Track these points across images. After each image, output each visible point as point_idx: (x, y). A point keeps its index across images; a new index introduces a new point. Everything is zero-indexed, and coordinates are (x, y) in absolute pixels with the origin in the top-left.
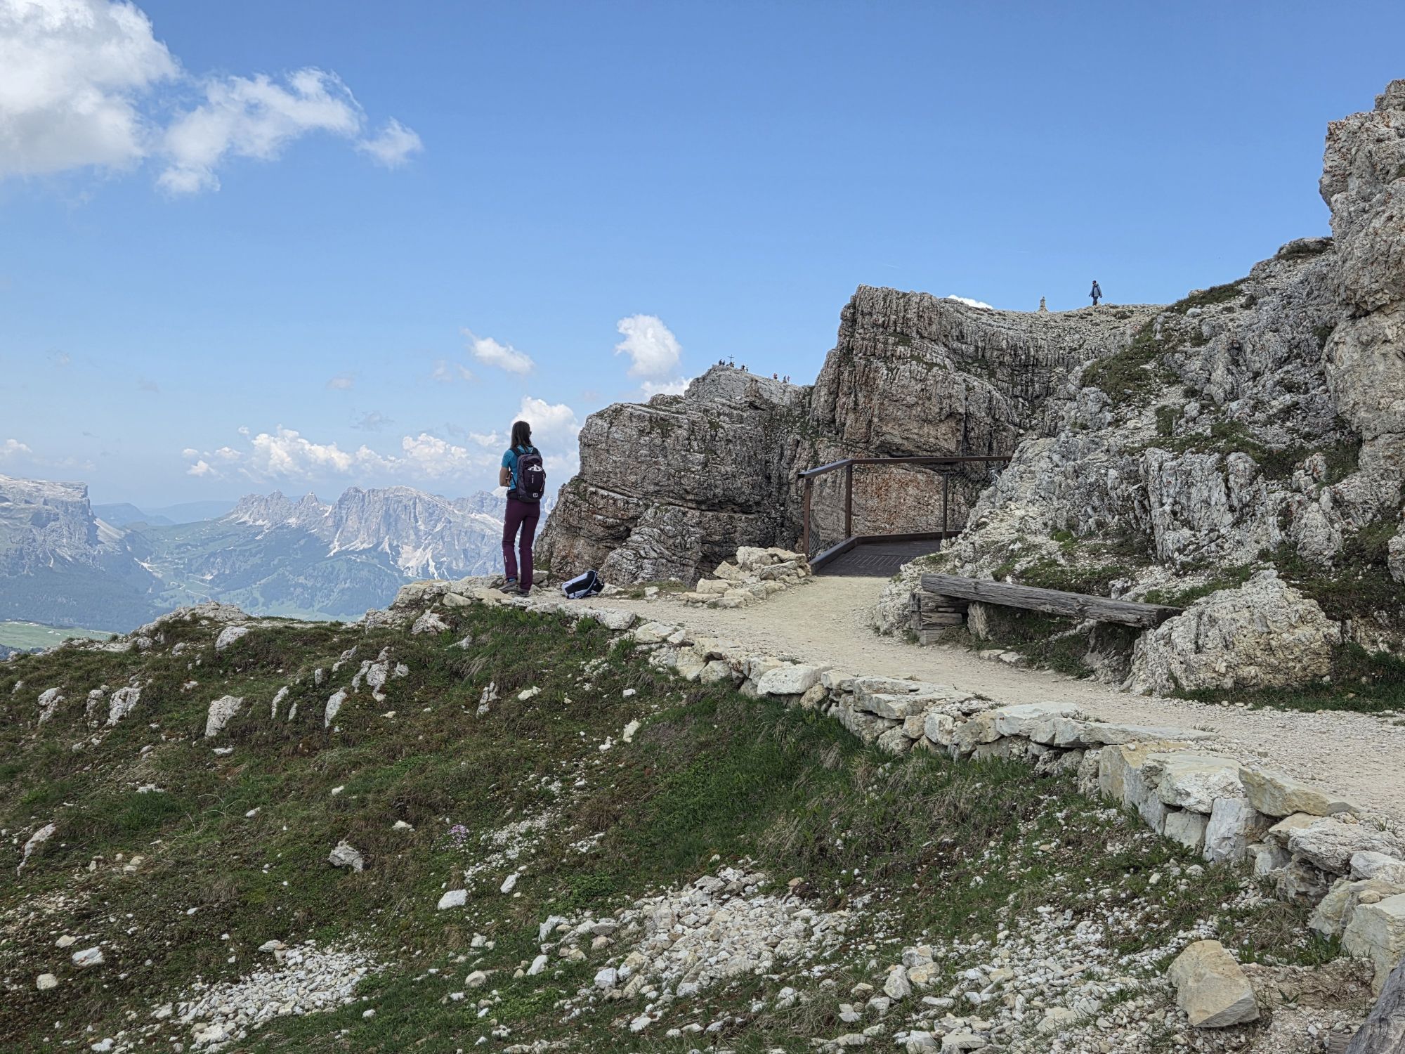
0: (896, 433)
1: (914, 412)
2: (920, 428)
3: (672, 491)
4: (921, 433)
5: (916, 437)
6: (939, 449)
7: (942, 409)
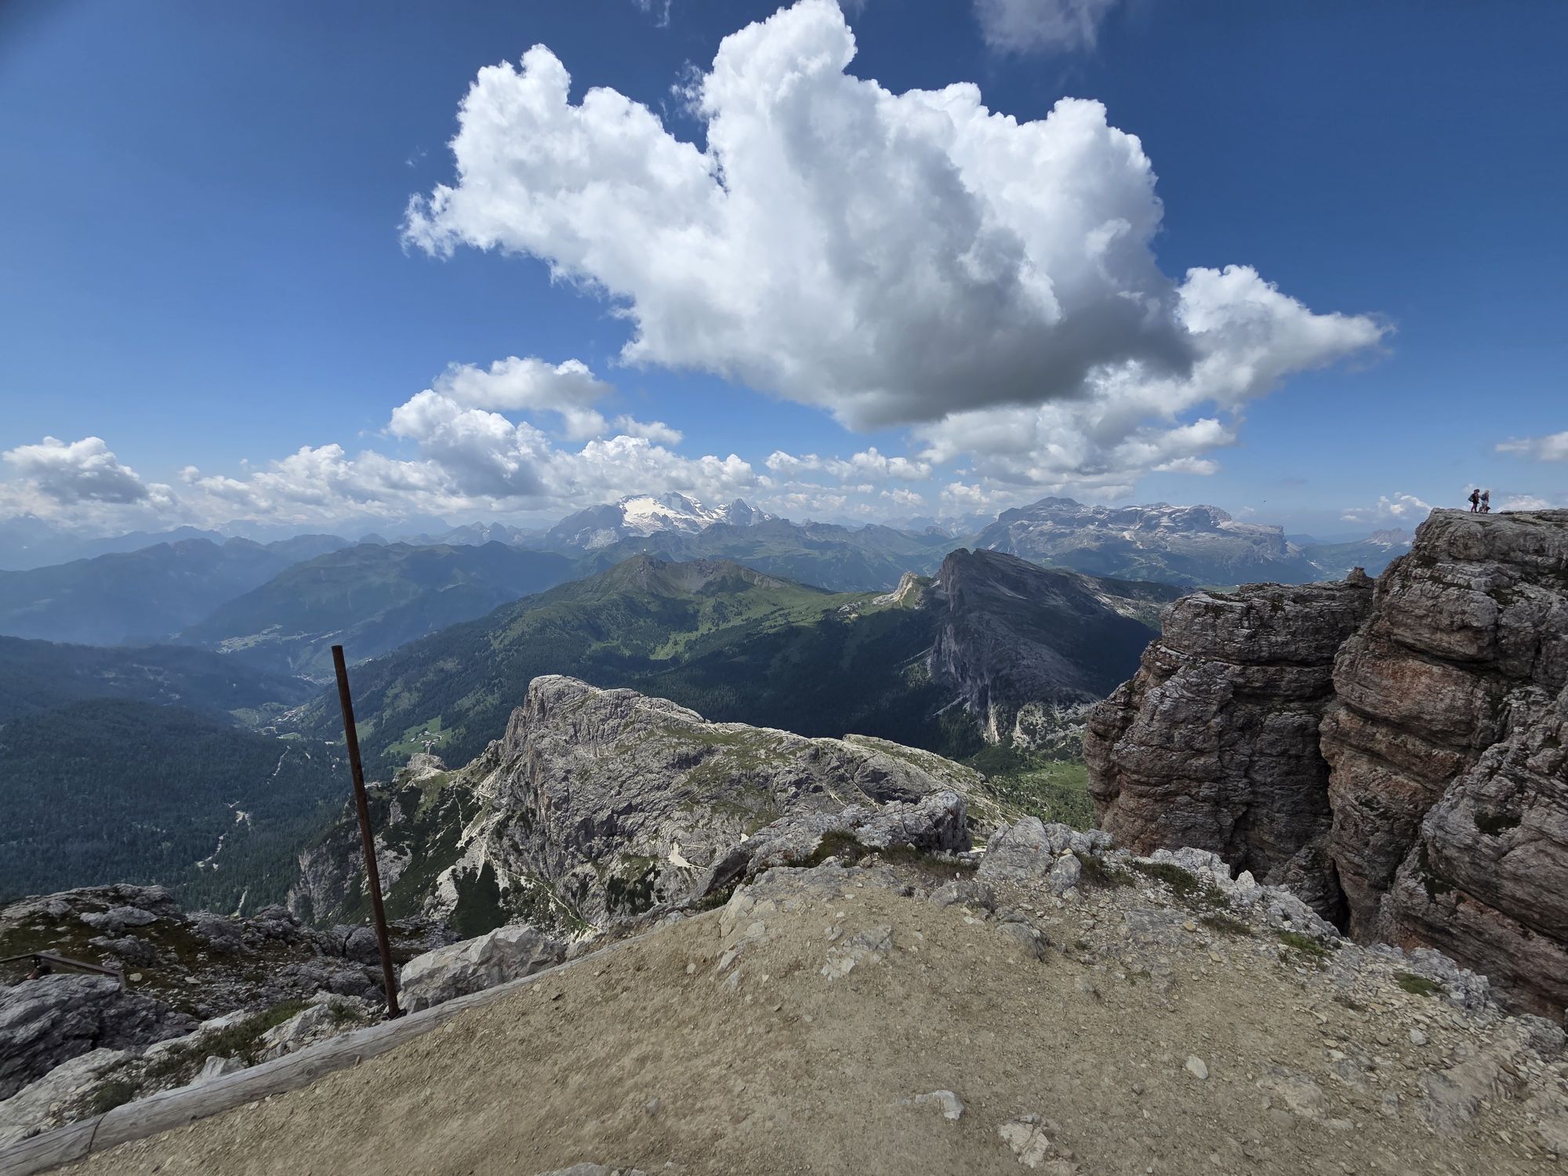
0: (1408, 634)
1: (1424, 622)
2: (1433, 634)
3: (1218, 653)
4: (1433, 638)
5: (1427, 640)
6: (1454, 652)
7: (1452, 622)
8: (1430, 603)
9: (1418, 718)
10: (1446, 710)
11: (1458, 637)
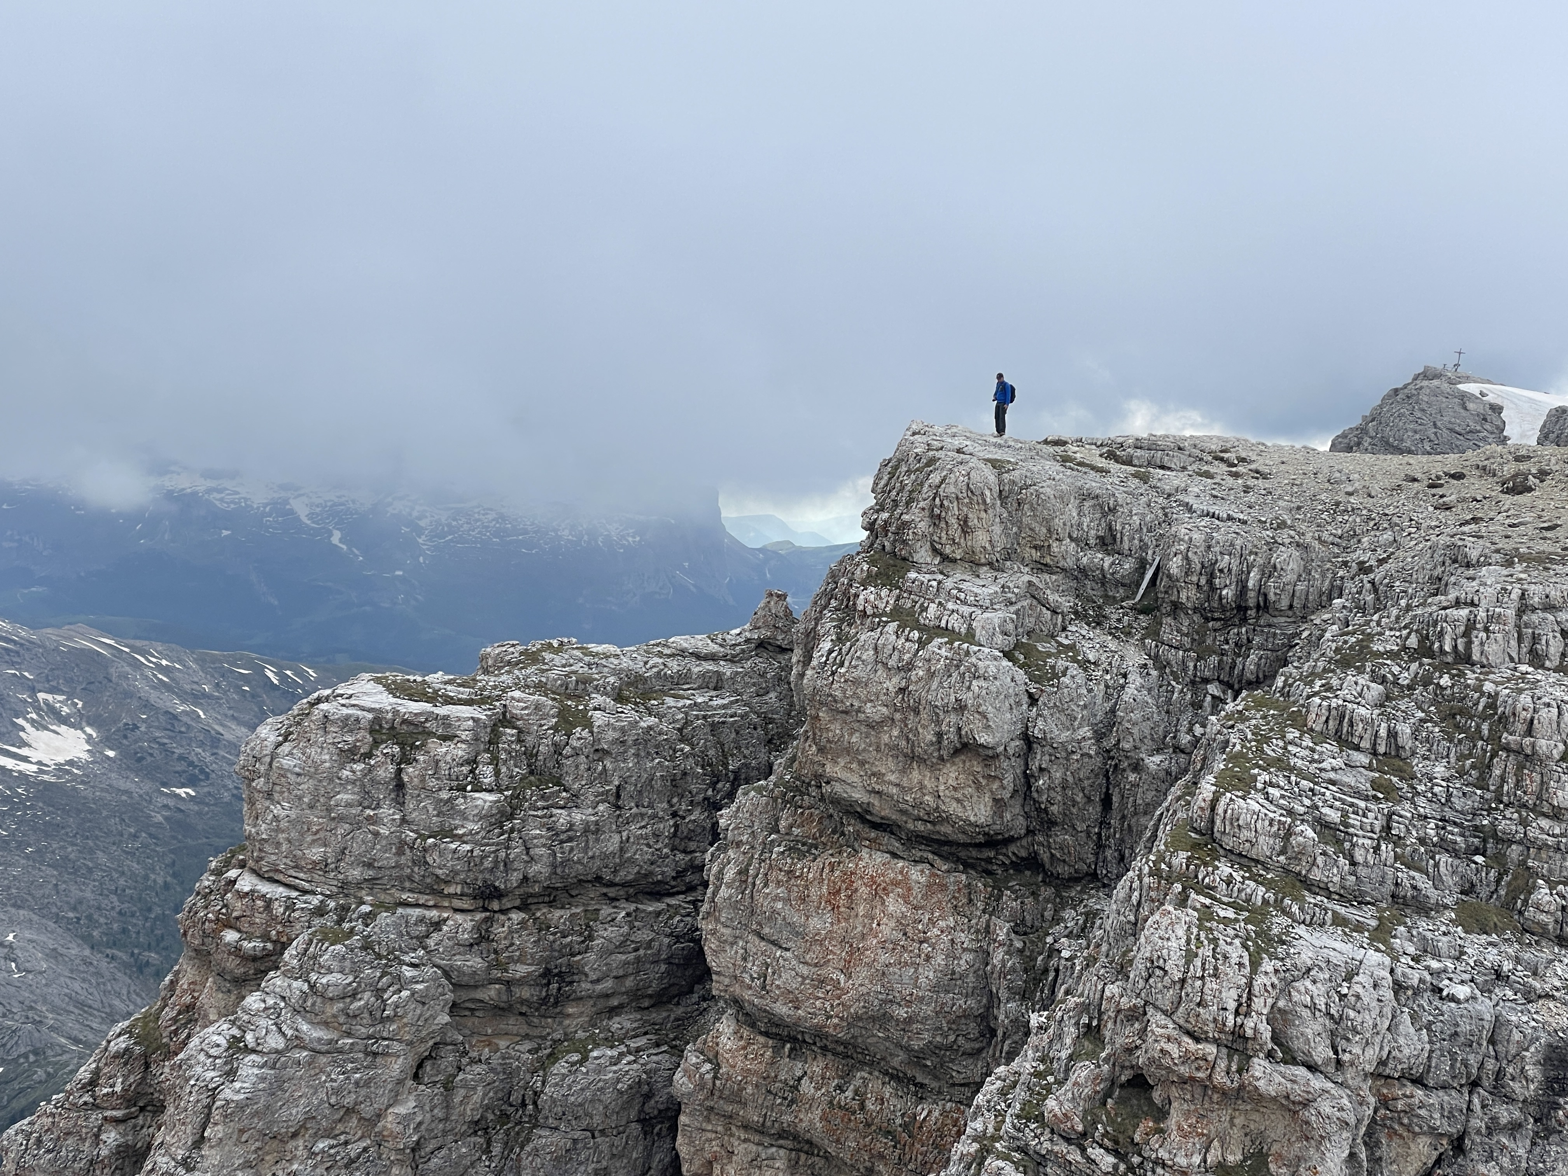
0: (854, 779)
1: (885, 738)
2: (903, 771)
3: (410, 878)
4: (905, 783)
5: (894, 790)
6: (947, 820)
7: (940, 735)
8: (892, 684)
9: (883, 1019)
10: (936, 988)
11: (951, 774)
